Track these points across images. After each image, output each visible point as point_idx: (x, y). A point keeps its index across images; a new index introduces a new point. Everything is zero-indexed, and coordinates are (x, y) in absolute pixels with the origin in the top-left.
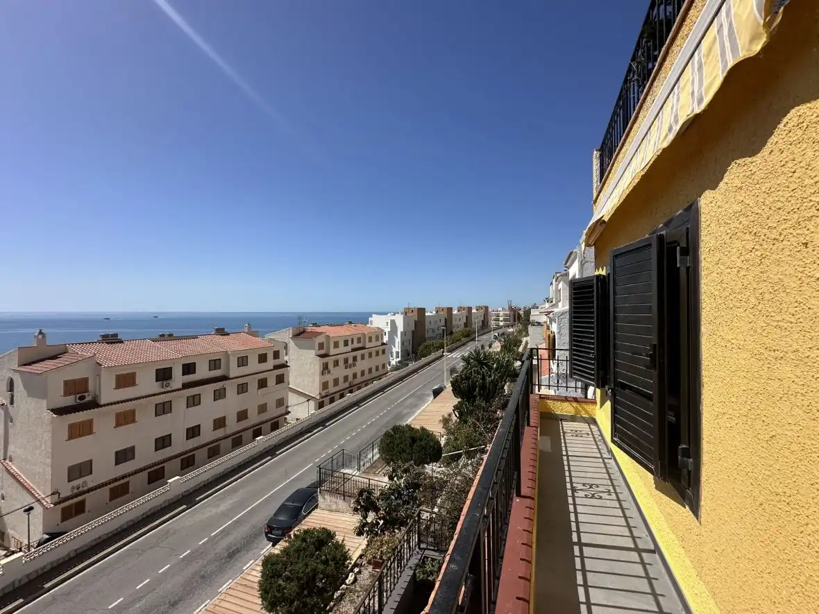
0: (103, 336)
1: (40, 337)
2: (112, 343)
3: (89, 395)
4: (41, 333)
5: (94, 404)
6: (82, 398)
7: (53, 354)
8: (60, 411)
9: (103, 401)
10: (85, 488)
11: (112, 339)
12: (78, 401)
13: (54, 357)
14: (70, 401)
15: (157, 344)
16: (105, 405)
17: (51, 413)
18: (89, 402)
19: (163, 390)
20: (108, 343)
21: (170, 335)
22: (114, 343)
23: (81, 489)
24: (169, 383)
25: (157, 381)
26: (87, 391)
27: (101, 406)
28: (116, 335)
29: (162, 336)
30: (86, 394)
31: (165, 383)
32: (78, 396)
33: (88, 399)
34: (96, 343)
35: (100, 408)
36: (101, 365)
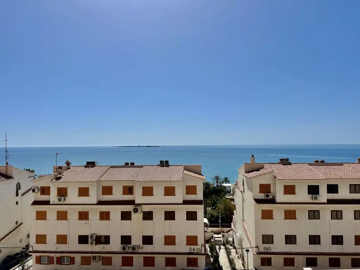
0: (281, 160)
1: (252, 158)
3: (271, 195)
4: (253, 156)
5: (273, 201)
6: (268, 196)
7: (257, 169)
8: (258, 201)
9: (278, 200)
10: (270, 251)
11: (285, 162)
12: (266, 197)
13: (258, 170)
14: (262, 196)
15: (311, 167)
17: (254, 201)
18: (271, 199)
19: (312, 201)
20: (283, 164)
21: (323, 162)
22: (286, 164)
23: (268, 251)
24: (317, 198)
25: (309, 194)
26: (270, 193)
27: (277, 203)
28: (287, 160)
29: (317, 162)
30: (269, 194)
31: (314, 196)
32: (266, 194)
33: (270, 197)
34: (277, 163)
35: (276, 204)
36: (276, 177)
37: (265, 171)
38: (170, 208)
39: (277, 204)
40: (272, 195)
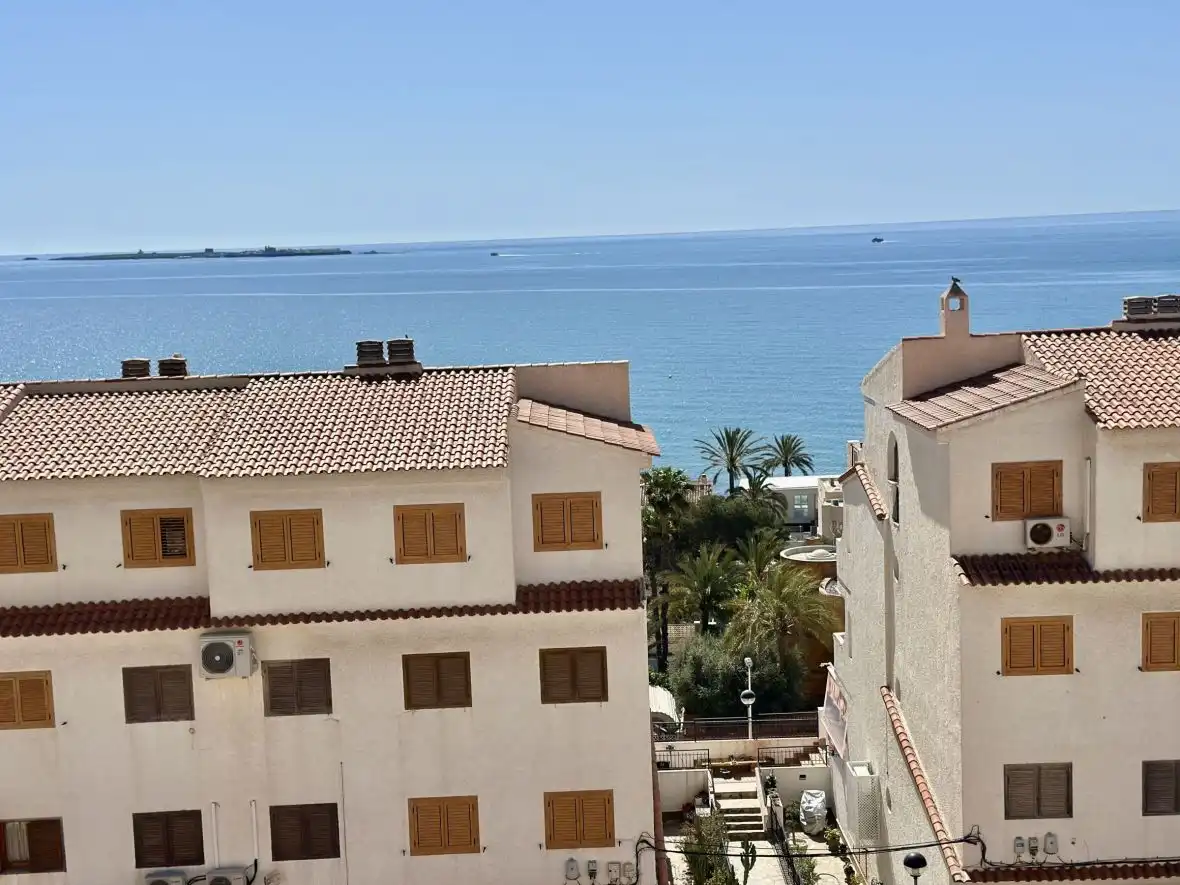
0: (1131, 305)
1: (955, 303)
2: (1156, 335)
3: (1061, 528)
4: (956, 291)
5: (1073, 566)
6: (1041, 534)
7: (978, 369)
8: (982, 569)
9: (1101, 559)
10: (1052, 859)
11: (1159, 320)
12: (1031, 544)
13: (984, 379)
14: (1007, 537)
16: (1107, 576)
17: (959, 569)
18: (1061, 552)
20: (1145, 335)
22: (1165, 334)
23: (1040, 857)
26: (1056, 512)
27: (1096, 577)
30: (1052, 523)
32: (1031, 524)
33: (1059, 541)
34: (1108, 331)
35: (1090, 583)
36: (1096, 420)
37: (1028, 384)
38: (437, 637)
39: (1095, 581)
40: (1067, 531)
